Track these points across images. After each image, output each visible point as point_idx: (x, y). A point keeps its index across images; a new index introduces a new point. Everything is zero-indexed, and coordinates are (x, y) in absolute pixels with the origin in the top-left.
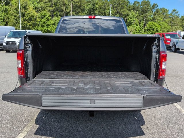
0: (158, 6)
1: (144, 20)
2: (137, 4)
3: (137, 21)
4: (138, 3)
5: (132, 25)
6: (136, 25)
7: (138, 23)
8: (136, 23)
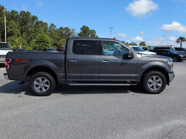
0: (37, 19)
1: (25, 31)
2: (15, 14)
3: (19, 32)
4: (17, 13)
5: (14, 36)
6: (17, 36)
7: (20, 34)
8: (17, 34)
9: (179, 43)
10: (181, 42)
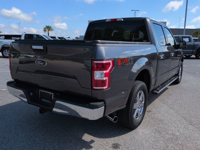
9: (46, 32)
10: (48, 31)
